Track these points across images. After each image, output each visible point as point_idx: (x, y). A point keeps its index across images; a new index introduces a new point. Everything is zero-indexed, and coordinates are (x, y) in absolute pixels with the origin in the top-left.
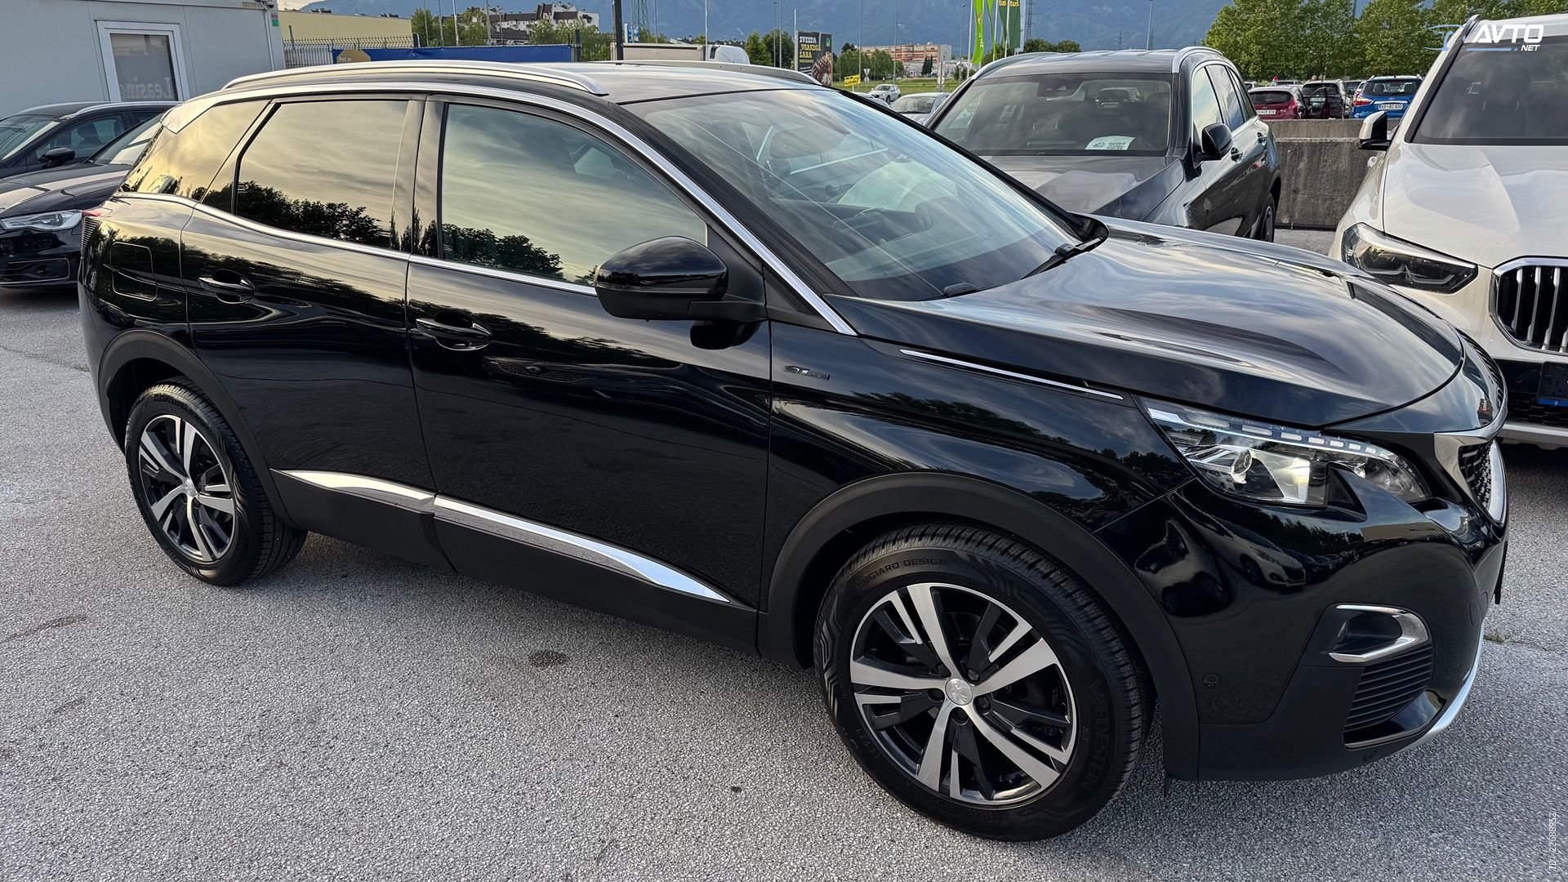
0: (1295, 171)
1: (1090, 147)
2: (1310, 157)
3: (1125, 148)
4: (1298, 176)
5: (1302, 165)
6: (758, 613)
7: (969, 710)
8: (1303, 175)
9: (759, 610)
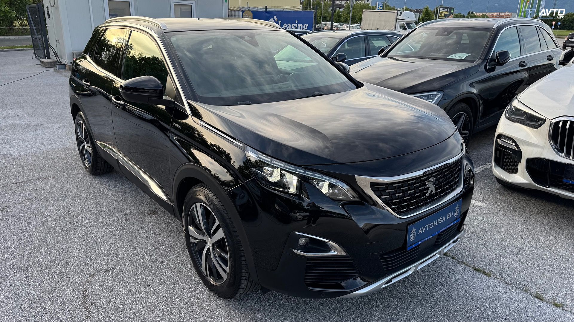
1: (450, 57)
3: (463, 59)
6: (172, 205)
7: (211, 248)
9: (173, 205)
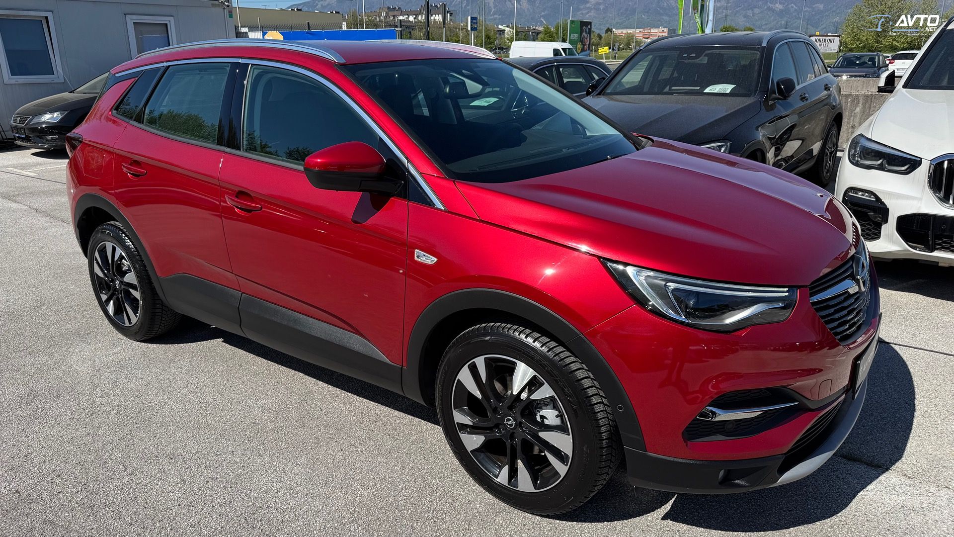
0: (853, 113)
2: (864, 104)
3: (728, 92)
4: (855, 116)
5: (858, 109)
8: (859, 116)
